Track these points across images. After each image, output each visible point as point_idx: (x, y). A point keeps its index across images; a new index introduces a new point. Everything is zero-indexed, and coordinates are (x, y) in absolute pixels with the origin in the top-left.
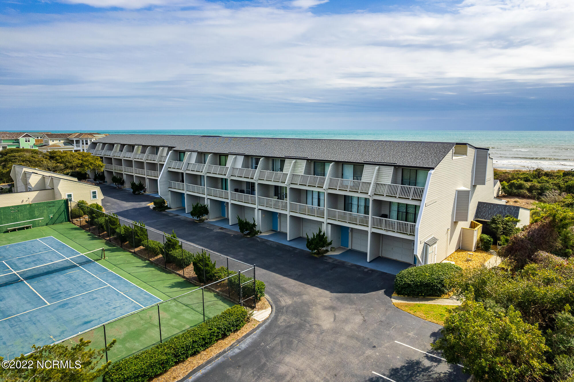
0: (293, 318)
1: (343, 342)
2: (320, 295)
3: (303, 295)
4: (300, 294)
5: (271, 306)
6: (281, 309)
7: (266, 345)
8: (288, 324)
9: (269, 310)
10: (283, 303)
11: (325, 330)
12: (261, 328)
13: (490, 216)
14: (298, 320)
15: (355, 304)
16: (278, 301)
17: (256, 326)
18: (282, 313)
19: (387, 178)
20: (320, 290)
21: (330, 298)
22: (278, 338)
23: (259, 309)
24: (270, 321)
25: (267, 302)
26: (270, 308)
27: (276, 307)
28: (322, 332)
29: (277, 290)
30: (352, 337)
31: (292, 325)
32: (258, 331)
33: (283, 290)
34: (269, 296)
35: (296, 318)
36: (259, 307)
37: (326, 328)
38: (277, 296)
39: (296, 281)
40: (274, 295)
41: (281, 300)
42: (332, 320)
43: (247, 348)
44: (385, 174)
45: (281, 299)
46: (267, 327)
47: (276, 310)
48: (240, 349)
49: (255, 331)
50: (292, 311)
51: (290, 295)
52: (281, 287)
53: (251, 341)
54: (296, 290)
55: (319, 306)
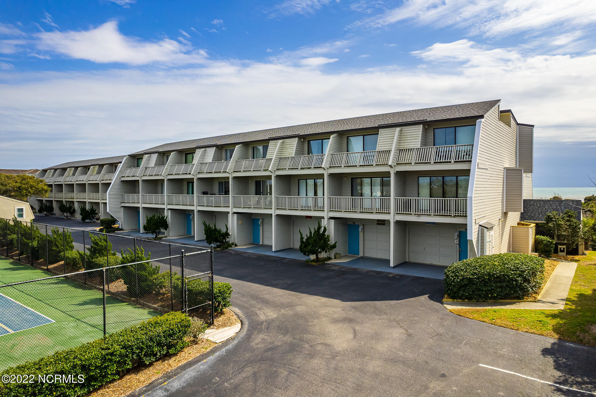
0: (280, 337)
1: (378, 370)
2: (325, 305)
3: (296, 305)
4: (290, 305)
5: (241, 321)
6: (258, 324)
7: (224, 382)
8: (270, 346)
9: (237, 327)
10: (262, 317)
11: (340, 351)
12: (217, 354)
13: (541, 215)
14: (288, 339)
15: (386, 314)
16: (253, 315)
17: (209, 350)
18: (260, 331)
19: (414, 141)
20: (324, 300)
21: (342, 308)
22: (249, 369)
23: (219, 327)
24: (236, 342)
25: (235, 317)
26: (240, 325)
27: (250, 323)
28: (334, 355)
29: (254, 302)
30: (393, 360)
31: (278, 346)
32: (212, 358)
33: (263, 301)
34: (240, 309)
35: (284, 336)
36: (220, 323)
37: (340, 349)
38: (253, 309)
39: (285, 291)
40: (247, 308)
41: (259, 314)
42: (351, 336)
43: (183, 388)
44: (410, 136)
45: (258, 312)
46: (229, 352)
47: (249, 326)
48: (168, 391)
49: (205, 358)
50: (278, 327)
51: (275, 307)
52: (260, 299)
53: (193, 374)
54: (285, 300)
55: (324, 319)
